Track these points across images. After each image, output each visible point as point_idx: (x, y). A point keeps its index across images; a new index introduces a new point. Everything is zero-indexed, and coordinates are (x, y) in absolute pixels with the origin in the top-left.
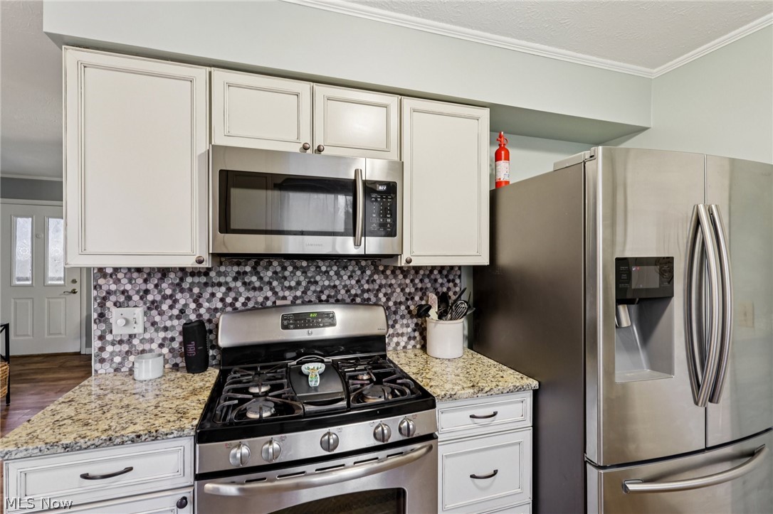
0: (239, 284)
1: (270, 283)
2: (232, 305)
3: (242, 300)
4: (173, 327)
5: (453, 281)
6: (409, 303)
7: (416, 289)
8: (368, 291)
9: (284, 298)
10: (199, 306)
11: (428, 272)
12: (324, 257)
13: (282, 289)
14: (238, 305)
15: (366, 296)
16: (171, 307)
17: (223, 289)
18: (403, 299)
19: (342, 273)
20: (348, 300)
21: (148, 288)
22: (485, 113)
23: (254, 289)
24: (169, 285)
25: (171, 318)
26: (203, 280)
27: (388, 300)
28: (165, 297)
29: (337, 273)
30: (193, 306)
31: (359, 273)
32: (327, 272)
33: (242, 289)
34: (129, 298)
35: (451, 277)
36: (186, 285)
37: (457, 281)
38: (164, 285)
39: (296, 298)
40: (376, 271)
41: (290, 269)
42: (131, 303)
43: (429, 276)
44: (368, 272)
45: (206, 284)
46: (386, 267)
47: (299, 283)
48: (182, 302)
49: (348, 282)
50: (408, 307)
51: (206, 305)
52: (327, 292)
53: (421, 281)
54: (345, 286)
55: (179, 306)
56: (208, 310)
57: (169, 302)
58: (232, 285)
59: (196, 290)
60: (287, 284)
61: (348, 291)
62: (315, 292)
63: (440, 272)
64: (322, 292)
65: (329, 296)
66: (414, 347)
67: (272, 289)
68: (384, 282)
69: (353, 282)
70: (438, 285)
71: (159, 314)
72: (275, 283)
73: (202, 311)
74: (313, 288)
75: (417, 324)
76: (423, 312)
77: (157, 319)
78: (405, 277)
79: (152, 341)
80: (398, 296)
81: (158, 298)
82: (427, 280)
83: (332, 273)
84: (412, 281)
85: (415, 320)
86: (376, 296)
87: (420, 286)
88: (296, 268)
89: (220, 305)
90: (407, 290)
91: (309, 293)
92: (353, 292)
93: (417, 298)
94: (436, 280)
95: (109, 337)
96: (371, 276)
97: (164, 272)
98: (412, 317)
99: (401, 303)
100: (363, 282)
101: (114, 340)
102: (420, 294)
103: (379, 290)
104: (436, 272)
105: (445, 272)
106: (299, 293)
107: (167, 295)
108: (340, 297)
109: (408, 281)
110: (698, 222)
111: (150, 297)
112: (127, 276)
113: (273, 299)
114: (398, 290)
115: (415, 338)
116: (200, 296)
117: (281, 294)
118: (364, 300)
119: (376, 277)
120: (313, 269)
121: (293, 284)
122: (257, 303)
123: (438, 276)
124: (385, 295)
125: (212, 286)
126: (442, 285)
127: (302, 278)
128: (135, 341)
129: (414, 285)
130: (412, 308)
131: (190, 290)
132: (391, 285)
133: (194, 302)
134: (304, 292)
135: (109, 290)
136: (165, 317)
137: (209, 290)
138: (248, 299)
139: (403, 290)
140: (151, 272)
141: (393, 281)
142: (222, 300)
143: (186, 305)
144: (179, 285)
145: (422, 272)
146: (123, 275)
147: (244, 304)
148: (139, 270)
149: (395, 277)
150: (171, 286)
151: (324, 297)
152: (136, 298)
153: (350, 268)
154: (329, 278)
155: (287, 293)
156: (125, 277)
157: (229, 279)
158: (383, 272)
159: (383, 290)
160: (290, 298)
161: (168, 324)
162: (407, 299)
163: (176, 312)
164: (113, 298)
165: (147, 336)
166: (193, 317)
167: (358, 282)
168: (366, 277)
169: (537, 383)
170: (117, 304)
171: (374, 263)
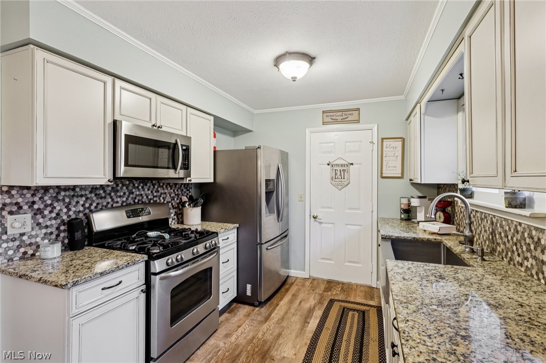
0: (93, 195)
1: (110, 194)
2: (89, 208)
3: (94, 204)
4: (52, 225)
5: (189, 190)
6: (173, 201)
7: (175, 195)
8: (156, 196)
9: (117, 202)
10: (69, 210)
11: (180, 186)
12: (136, 179)
13: (116, 197)
14: (93, 208)
15: (155, 199)
16: (51, 212)
17: (84, 199)
18: (170, 200)
19: (145, 187)
20: (147, 202)
21: (35, 200)
22: (212, 118)
23: (101, 198)
24: (49, 197)
25: (50, 219)
26: (71, 193)
27: (164, 201)
28: (46, 206)
29: (142, 187)
30: (65, 210)
31: (152, 187)
32: (138, 187)
33: (94, 198)
34: (20, 208)
35: (188, 188)
36: (60, 198)
37: (190, 190)
38: (46, 198)
39: (123, 202)
40: (159, 186)
41: (120, 185)
42: (21, 211)
43: (180, 188)
44: (156, 187)
45: (73, 196)
46: (164, 184)
47: (125, 193)
48: (58, 208)
49: (147, 192)
50: (172, 204)
51: (73, 209)
52: (138, 198)
53: (177, 190)
54: (146, 194)
55: (56, 211)
56: (75, 212)
57: (49, 209)
58: (89, 196)
59: (67, 200)
60: (118, 194)
61: (147, 197)
62: (132, 198)
63: (184, 186)
64: (135, 198)
65: (139, 200)
66: (174, 223)
67: (111, 197)
68: (162, 191)
69: (150, 192)
70: (183, 192)
71: (42, 218)
72: (113, 194)
73: (71, 213)
74: (131, 196)
75: (175, 212)
76: (183, 204)
77: (41, 220)
78: (171, 189)
79: (37, 236)
80: (168, 199)
81: (42, 206)
82: (179, 190)
83: (140, 187)
84: (174, 191)
85: (175, 210)
86: (159, 199)
87: (177, 193)
88: (123, 185)
89: (82, 209)
90: (172, 195)
91: (130, 199)
92: (149, 197)
93: (176, 199)
94: (183, 190)
95: (4, 237)
96: (157, 189)
97: (46, 189)
98: (174, 209)
99: (169, 202)
100: (154, 192)
101: (8, 239)
102: (177, 197)
103: (160, 196)
104: (183, 186)
105: (186, 186)
106: (124, 199)
107: (48, 205)
108: (144, 200)
109: (172, 191)
110: (279, 169)
111: (36, 207)
112: (19, 192)
113: (111, 203)
114: (168, 195)
115: (175, 219)
116: (70, 203)
117: (115, 200)
118: (154, 201)
119: (159, 189)
120: (131, 185)
121: (122, 194)
122: (103, 206)
123: (184, 188)
124: (163, 198)
125: (77, 197)
126: (185, 192)
127: (126, 191)
128: (25, 238)
129: (175, 193)
130: (174, 204)
131: (63, 200)
132: (165, 193)
133: (66, 207)
134: (127, 199)
135: (5, 203)
136: (47, 219)
137: (76, 199)
138: (98, 204)
139: (170, 195)
140: (37, 189)
141: (166, 191)
142: (83, 205)
143: (61, 210)
144: (56, 197)
145: (177, 186)
146: (16, 192)
147: (96, 207)
148: (28, 188)
149: (167, 189)
150: (50, 198)
151: (136, 201)
152: (26, 207)
153: (148, 185)
154: (139, 190)
155: (119, 199)
156: (17, 193)
157: (87, 192)
158: (162, 186)
159: (162, 196)
160: (120, 202)
161: (49, 223)
162: (172, 200)
163: (54, 215)
164: (8, 209)
165: (34, 233)
166: (65, 217)
167: (152, 192)
168: (155, 189)
169: (238, 225)
170: (11, 213)
171: (158, 182)
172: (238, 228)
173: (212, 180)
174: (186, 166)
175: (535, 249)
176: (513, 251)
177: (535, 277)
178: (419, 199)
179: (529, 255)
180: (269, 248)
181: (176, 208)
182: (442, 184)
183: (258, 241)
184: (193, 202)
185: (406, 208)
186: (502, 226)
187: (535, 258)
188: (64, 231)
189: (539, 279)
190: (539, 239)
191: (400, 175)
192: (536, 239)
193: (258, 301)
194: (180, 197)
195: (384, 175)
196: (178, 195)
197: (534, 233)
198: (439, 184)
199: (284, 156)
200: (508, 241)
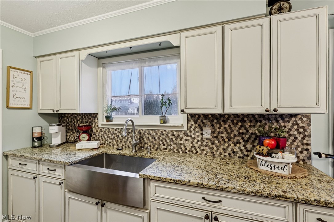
175: (176, 140)
176: (160, 144)
177: (176, 152)
178: (58, 127)
179: (172, 143)
182: (70, 114)
185: (40, 136)
186: (149, 134)
187: (176, 144)
189: (179, 152)
190: (179, 135)
191: (29, 107)
192: (176, 135)
195: (10, 106)
197: (175, 133)
198: (62, 114)
200: (156, 140)
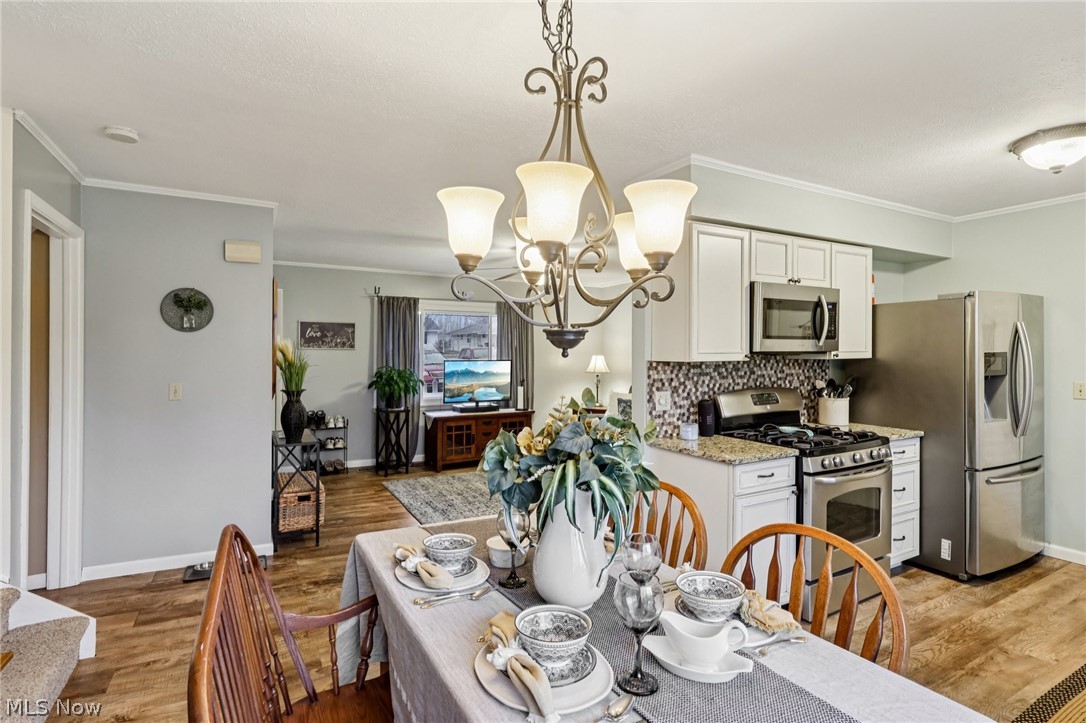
0: (716, 374)
1: (731, 373)
2: (713, 389)
3: (717, 385)
4: (684, 406)
5: (825, 371)
6: (802, 388)
7: (806, 377)
8: (780, 379)
9: (738, 384)
10: (697, 390)
13: (737, 378)
15: (779, 382)
16: (684, 391)
17: (708, 378)
18: (798, 385)
19: (767, 365)
21: (673, 377)
22: (870, 252)
23: (724, 378)
24: (682, 375)
25: (683, 399)
26: (699, 371)
27: (791, 385)
28: (680, 384)
29: (765, 365)
30: (694, 390)
31: (776, 365)
32: (759, 365)
33: (718, 378)
34: (664, 384)
36: (690, 375)
37: (827, 371)
38: (680, 375)
40: (785, 364)
42: (664, 388)
44: (781, 365)
45: (700, 374)
46: (790, 361)
47: (745, 373)
48: (689, 387)
49: (770, 372)
50: (801, 391)
53: (808, 371)
54: (769, 375)
56: (701, 393)
57: (682, 387)
58: (713, 374)
59: (695, 379)
60: (740, 373)
61: (770, 379)
63: (818, 365)
65: (761, 383)
67: (732, 378)
68: (789, 372)
69: (773, 372)
70: (817, 374)
71: (678, 396)
72: (734, 373)
73: (698, 394)
74: (752, 376)
76: (820, 393)
77: (677, 399)
78: (800, 368)
79: (674, 415)
80: (796, 383)
81: (677, 384)
82: (811, 370)
83: (762, 366)
84: (803, 371)
85: (805, 401)
86: (785, 382)
87: (807, 375)
89: (706, 390)
90: (801, 378)
91: (751, 380)
92: (773, 379)
93: (806, 384)
94: (816, 370)
95: (654, 413)
97: (681, 365)
98: (803, 399)
99: (797, 388)
100: (778, 372)
102: (807, 381)
103: (786, 379)
105: (820, 364)
106: (746, 381)
107: (682, 383)
108: (766, 383)
109: (801, 371)
110: (1017, 331)
111: (673, 384)
113: (733, 385)
114: (796, 378)
116: (697, 383)
117: (737, 382)
120: (753, 361)
121: (743, 373)
122: (725, 388)
124: (789, 381)
125: (703, 376)
126: (819, 374)
128: (666, 416)
129: (805, 374)
130: (803, 391)
131: (693, 378)
132: (792, 375)
133: (695, 387)
134: (748, 380)
135: (654, 379)
136: (681, 398)
137: (702, 378)
138: (721, 385)
139: (798, 378)
140: (674, 365)
141: (793, 371)
142: (708, 386)
143: (691, 389)
144: (687, 375)
147: (719, 389)
148: (668, 364)
149: (795, 368)
151: (758, 384)
152: (667, 384)
153: (771, 361)
154: (761, 369)
155: (740, 381)
156: (662, 369)
157: (712, 370)
158: (788, 365)
159: (788, 378)
160: (741, 384)
161: (682, 403)
162: (801, 385)
163: (685, 395)
164: (656, 385)
165: (672, 412)
166: (694, 398)
167: (775, 372)
168: (779, 368)
169: (923, 433)
170: (658, 389)
171: (783, 358)
172: (921, 438)
173: (869, 355)
174: (833, 335)
180: (992, 481)
181: (805, 398)
183: (967, 464)
184: (835, 388)
188: (694, 413)
193: (966, 573)
194: (812, 381)
196: (809, 378)
199: (1033, 307)
